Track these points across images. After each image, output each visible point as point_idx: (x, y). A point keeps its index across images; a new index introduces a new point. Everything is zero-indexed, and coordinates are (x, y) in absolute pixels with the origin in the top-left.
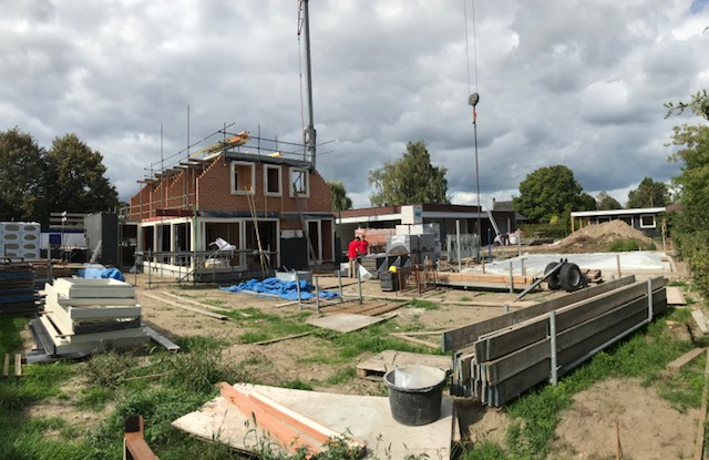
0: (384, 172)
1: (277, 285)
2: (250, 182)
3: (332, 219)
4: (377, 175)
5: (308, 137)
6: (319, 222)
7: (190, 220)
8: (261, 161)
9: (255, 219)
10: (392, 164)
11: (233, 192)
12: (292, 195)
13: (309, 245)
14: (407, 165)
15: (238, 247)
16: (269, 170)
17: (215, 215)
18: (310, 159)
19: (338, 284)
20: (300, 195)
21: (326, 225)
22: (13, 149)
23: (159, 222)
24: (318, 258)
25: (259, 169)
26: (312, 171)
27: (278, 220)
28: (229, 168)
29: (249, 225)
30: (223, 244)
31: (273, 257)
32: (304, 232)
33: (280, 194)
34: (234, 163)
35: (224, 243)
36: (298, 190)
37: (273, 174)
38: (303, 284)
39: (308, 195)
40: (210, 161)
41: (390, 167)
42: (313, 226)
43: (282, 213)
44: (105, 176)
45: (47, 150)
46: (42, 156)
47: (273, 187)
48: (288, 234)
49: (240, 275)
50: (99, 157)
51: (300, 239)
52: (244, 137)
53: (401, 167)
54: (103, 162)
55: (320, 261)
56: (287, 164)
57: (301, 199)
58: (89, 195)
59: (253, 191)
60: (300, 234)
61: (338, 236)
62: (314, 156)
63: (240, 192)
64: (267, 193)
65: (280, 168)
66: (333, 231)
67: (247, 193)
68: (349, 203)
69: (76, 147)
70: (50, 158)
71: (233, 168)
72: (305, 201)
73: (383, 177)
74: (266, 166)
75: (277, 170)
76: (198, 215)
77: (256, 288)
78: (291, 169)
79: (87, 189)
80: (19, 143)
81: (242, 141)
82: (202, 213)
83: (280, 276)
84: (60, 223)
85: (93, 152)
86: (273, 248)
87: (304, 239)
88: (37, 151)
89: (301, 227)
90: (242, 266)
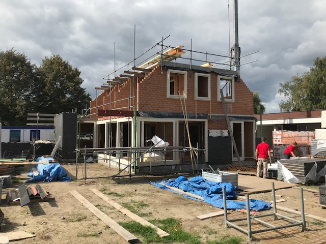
0: (292, 84)
1: (203, 185)
2: (183, 88)
3: (254, 121)
4: (286, 86)
5: (234, 53)
6: (242, 123)
7: (131, 120)
8: (193, 70)
9: (187, 120)
10: (300, 76)
11: (169, 95)
12: (219, 99)
13: (233, 144)
14: (313, 77)
15: (171, 144)
16: (199, 77)
17: (153, 115)
18: (235, 69)
19: (271, 188)
20: (226, 100)
21: (249, 126)
22: (9, 65)
23: (109, 121)
24: (240, 155)
25: (191, 77)
26: (237, 79)
27: (206, 120)
28: (166, 76)
29: (182, 125)
30: (158, 141)
31: (201, 154)
32: (229, 132)
33: (209, 98)
34: (170, 71)
35: (159, 139)
36: (225, 95)
37: (203, 81)
38: (229, 187)
39: (233, 100)
40: (150, 70)
41: (298, 80)
42: (237, 127)
43: (211, 114)
44: (82, 86)
45: (38, 67)
46: (33, 71)
47: (202, 92)
48: (215, 133)
49: (173, 167)
50: (77, 73)
51: (226, 137)
52: (180, 50)
53: (308, 79)
54: (80, 76)
55: (243, 158)
56: (215, 73)
57: (227, 103)
58: (69, 101)
59: (185, 96)
60: (226, 133)
61: (258, 137)
62: (238, 67)
63: (175, 96)
64: (197, 98)
65: (209, 76)
66: (255, 131)
67: (180, 97)
68: (263, 108)
69: (59, 65)
70: (39, 72)
71: (169, 76)
72: (231, 106)
73: (292, 88)
74: (197, 74)
75: (206, 78)
76: (138, 115)
77: (182, 186)
78: (219, 77)
79: (68, 96)
80: (15, 61)
81: (178, 54)
82: (141, 114)
83: (206, 175)
84: (35, 122)
85: (73, 68)
86: (202, 146)
87: (228, 138)
88: (29, 67)
89: (226, 127)
90: (175, 160)
